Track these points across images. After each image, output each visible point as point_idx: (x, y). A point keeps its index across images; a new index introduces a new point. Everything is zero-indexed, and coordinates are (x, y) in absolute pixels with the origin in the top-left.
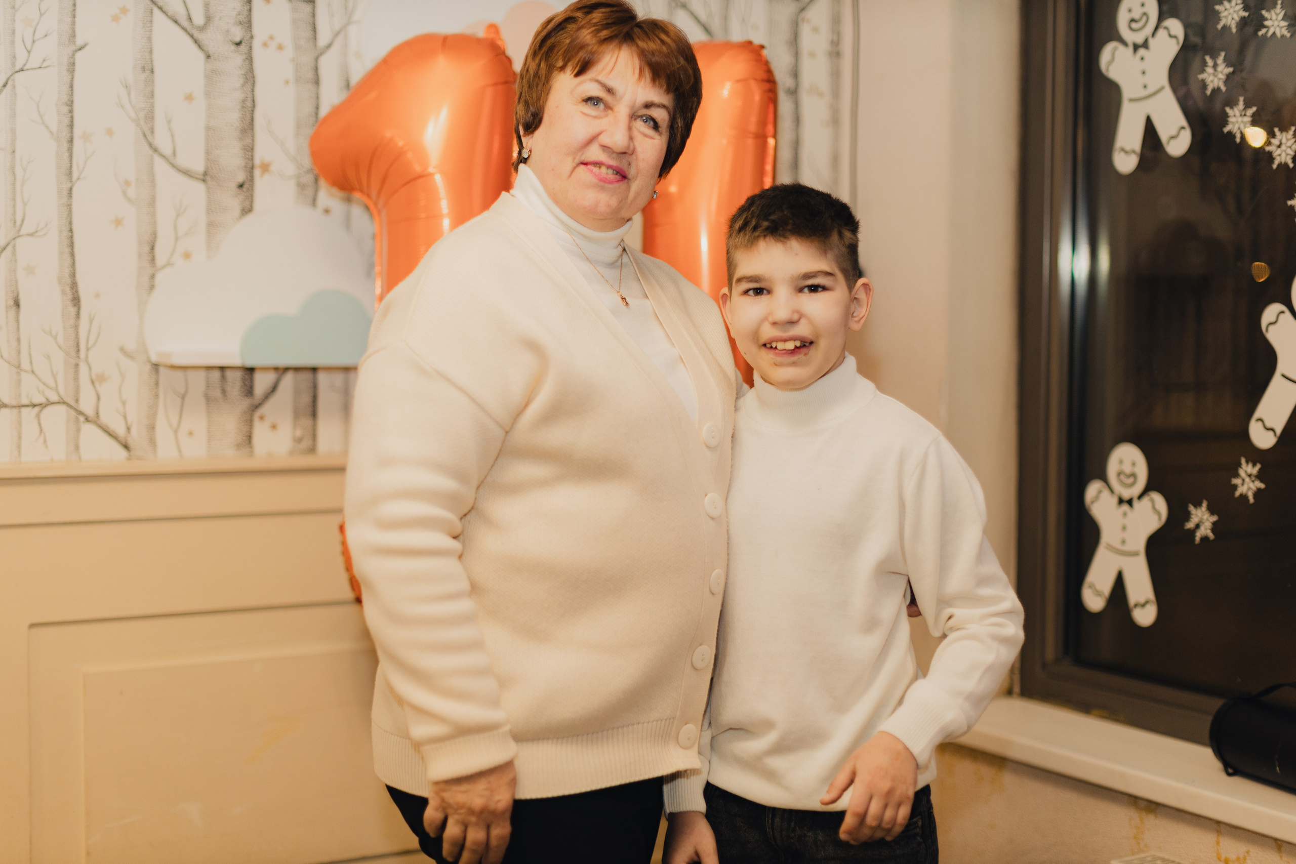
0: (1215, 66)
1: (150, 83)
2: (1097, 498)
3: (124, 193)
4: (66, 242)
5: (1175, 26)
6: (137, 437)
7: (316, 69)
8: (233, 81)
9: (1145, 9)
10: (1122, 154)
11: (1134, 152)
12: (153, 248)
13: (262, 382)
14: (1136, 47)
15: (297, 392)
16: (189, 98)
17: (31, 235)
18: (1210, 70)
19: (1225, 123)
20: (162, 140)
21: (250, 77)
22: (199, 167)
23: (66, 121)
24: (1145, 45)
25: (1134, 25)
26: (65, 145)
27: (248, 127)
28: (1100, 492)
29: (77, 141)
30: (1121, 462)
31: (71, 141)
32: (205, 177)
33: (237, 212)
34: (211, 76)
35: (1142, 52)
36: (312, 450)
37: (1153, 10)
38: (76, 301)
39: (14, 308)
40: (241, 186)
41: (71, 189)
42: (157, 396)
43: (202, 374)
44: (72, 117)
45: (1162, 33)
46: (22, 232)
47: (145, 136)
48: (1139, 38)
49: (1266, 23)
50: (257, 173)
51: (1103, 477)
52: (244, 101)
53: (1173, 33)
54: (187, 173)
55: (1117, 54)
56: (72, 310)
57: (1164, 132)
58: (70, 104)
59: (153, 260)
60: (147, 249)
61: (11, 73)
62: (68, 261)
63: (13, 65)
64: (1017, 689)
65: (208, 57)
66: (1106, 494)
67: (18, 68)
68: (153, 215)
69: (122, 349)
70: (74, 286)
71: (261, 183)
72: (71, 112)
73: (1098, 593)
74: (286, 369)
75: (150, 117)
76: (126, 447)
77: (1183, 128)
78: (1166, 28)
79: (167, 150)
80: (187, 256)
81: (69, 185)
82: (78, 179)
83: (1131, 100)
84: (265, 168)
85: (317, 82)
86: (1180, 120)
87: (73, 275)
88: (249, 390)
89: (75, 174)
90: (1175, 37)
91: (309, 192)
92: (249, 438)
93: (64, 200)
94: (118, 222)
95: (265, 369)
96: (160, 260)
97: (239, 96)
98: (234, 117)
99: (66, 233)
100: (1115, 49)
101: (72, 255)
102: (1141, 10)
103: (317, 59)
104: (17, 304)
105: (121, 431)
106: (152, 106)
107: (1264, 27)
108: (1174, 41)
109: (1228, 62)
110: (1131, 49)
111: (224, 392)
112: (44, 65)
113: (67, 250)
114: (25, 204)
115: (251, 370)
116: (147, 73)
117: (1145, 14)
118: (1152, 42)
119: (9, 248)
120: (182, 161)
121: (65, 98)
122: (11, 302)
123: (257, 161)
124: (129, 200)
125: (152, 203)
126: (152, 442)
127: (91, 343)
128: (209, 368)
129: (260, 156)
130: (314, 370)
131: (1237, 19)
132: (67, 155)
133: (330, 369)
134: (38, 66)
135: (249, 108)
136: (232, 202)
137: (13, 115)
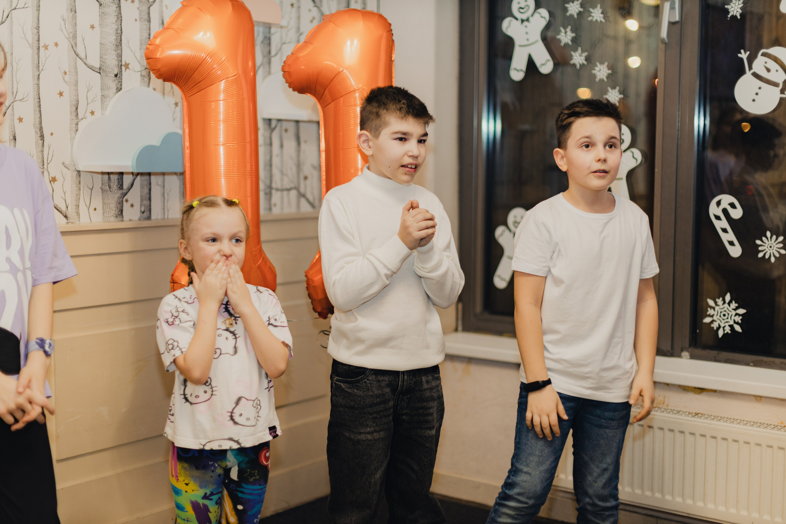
0: (566, 32)
1: (74, 18)
2: (502, 234)
3: (63, 78)
4: (37, 104)
5: (544, 12)
6: (71, 212)
7: (149, 14)
8: (112, 19)
9: (528, 3)
10: (515, 71)
11: (522, 71)
12: (77, 109)
13: (127, 180)
14: (523, 21)
15: (142, 187)
16: (92, 27)
17: (21, 100)
18: (563, 34)
19: (571, 59)
20: (80, 50)
21: (119, 17)
22: (97, 65)
23: (36, 38)
24: (528, 20)
25: (521, 10)
26: (36, 51)
27: (119, 44)
28: (504, 231)
29: (42, 49)
30: (515, 217)
31: (39, 49)
32: (100, 71)
33: (114, 90)
34: (102, 15)
35: (525, 23)
36: (149, 218)
37: (532, 4)
38: (42, 137)
39: (13, 141)
40: (116, 76)
41: (39, 74)
42: (80, 189)
43: (100, 176)
44: (39, 36)
45: (536, 15)
46: (16, 99)
47: (72, 47)
48: (524, 17)
49: (593, 14)
50: (123, 68)
51: (505, 224)
52: (117, 30)
53: (543, 15)
54: (92, 68)
55: (512, 23)
56: (41, 142)
57: (538, 62)
58: (38, 28)
59: (77, 115)
60: (74, 109)
61: (10, 10)
62: (38, 115)
63: (11, 5)
64: (460, 328)
65: (101, 5)
66: (507, 232)
67: (13, 8)
68: (77, 90)
69: (63, 164)
70: (41, 129)
71: (126, 74)
72: (38, 33)
73: (503, 279)
74: (138, 174)
75: (75, 37)
76: (66, 217)
77: (549, 60)
78: (539, 13)
79: (83, 56)
80: (92, 113)
81: (38, 73)
82: (42, 70)
83: (520, 46)
84: (127, 66)
85: (149, 21)
86: (547, 56)
87: (41, 123)
88: (121, 186)
89: (41, 68)
90: (544, 18)
91: (146, 79)
92: (122, 211)
93: (36, 81)
94: (61, 94)
95: (128, 173)
96: (80, 116)
97: (115, 27)
98: (112, 38)
99: (37, 100)
100: (510, 21)
101: (40, 111)
102: (525, 4)
103: (149, 8)
104: (15, 139)
105: (63, 208)
106: (76, 31)
107: (591, 16)
108: (543, 19)
109: (572, 31)
110: (520, 21)
111: (110, 187)
112: (26, 6)
113: (38, 109)
114: (18, 83)
115: (121, 174)
116: (73, 12)
117: (528, 6)
118: (531, 19)
119: (11, 107)
120: (90, 62)
121: (35, 25)
122: (12, 138)
123: (123, 63)
124: (65, 82)
125: (76, 84)
126: (78, 214)
127: (49, 160)
128: (103, 173)
129: (125, 59)
130: (149, 174)
131: (577, 11)
132: (37, 56)
133: (156, 174)
134: (22, 7)
135: (119, 33)
136: (112, 84)
137: (12, 33)
